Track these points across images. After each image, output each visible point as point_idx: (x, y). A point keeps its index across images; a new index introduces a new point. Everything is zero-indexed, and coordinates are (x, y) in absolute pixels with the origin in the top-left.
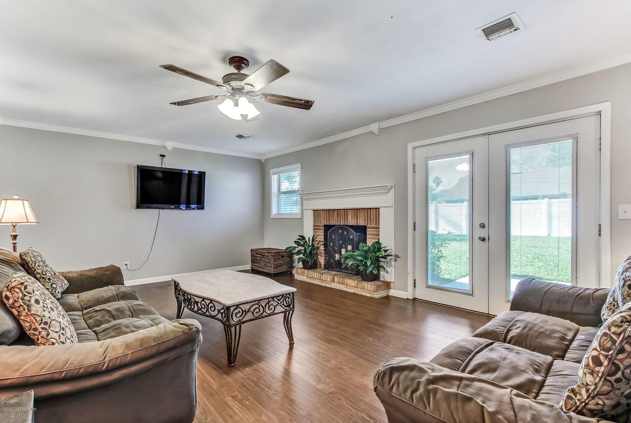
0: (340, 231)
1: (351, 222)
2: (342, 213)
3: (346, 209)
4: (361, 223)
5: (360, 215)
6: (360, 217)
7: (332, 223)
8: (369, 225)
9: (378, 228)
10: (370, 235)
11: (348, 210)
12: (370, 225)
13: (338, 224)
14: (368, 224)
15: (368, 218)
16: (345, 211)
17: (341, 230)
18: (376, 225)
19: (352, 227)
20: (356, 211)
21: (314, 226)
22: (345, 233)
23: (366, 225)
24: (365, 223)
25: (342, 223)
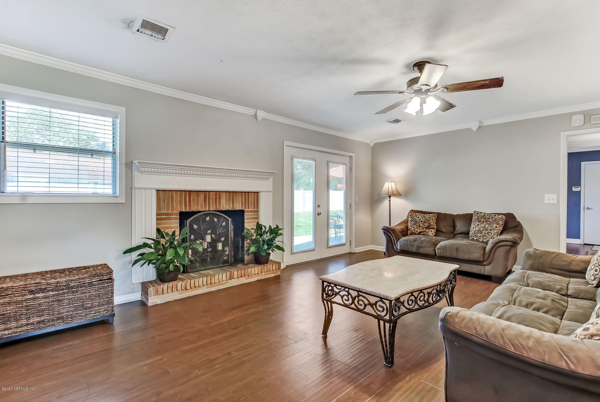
0: (208, 219)
1: (225, 206)
2: (213, 196)
3: (219, 192)
4: (238, 207)
5: (236, 198)
6: (236, 201)
7: (194, 209)
8: (247, 209)
9: (257, 211)
10: (248, 219)
11: (221, 193)
12: (249, 208)
13: (206, 209)
14: (245, 208)
15: (246, 202)
16: (216, 195)
17: (208, 217)
18: (254, 208)
19: (226, 212)
20: (232, 194)
21: (158, 215)
22: (215, 220)
23: (244, 209)
24: (242, 207)
25: (213, 207)
